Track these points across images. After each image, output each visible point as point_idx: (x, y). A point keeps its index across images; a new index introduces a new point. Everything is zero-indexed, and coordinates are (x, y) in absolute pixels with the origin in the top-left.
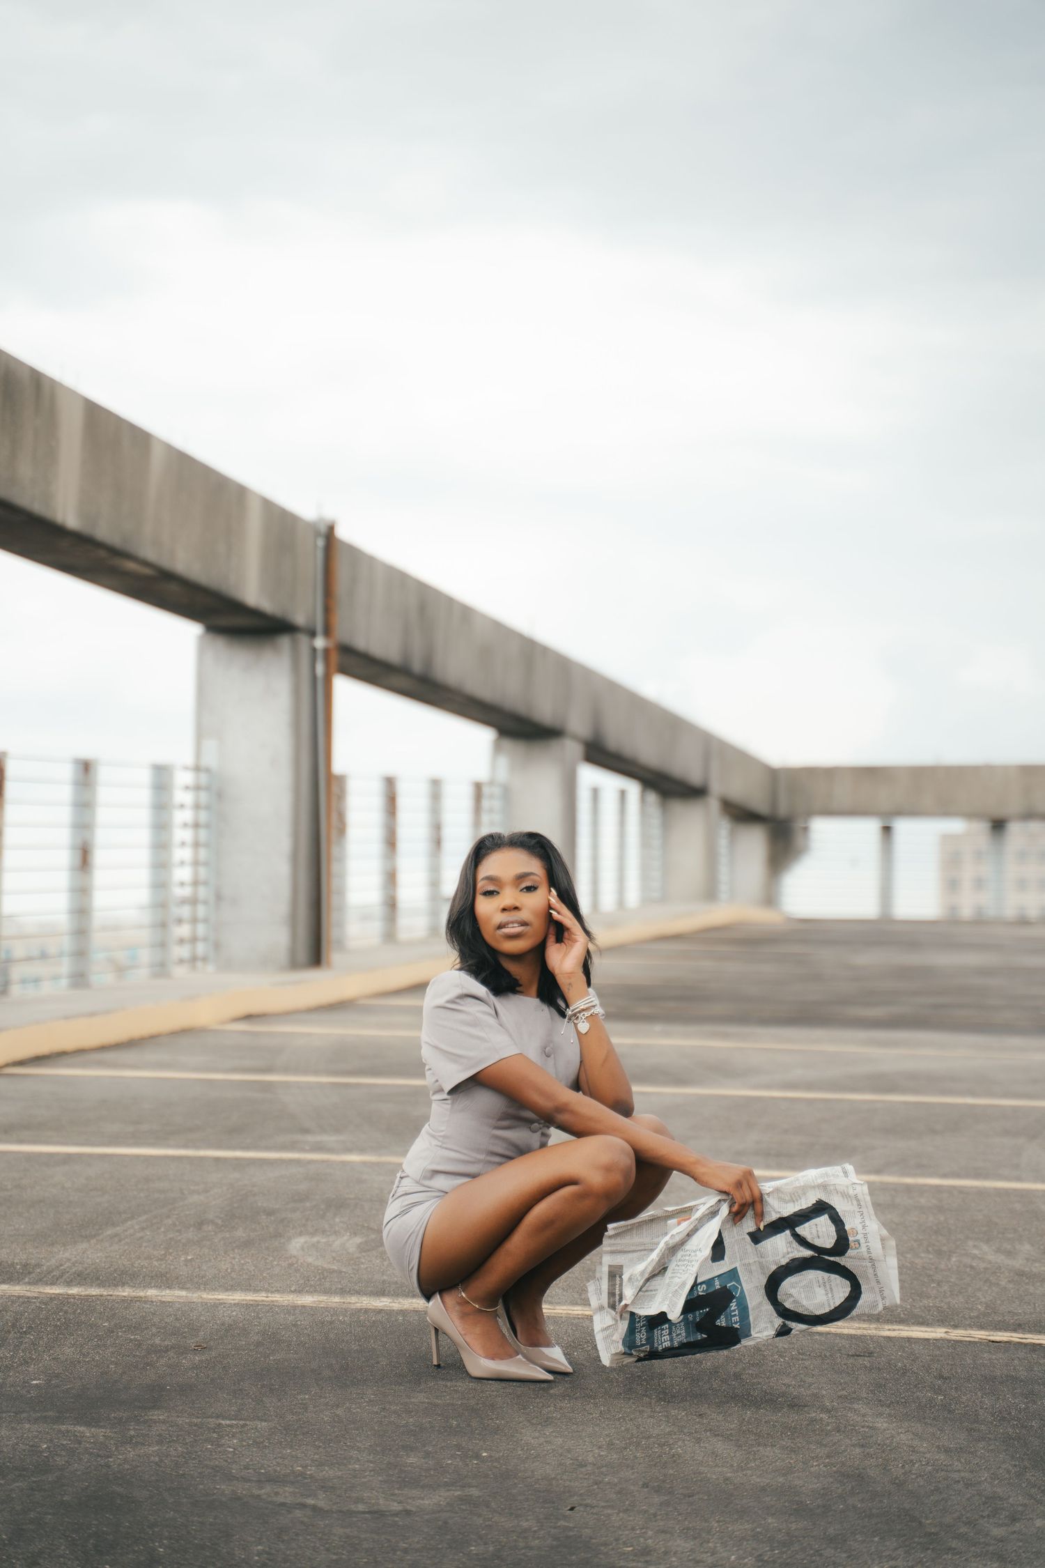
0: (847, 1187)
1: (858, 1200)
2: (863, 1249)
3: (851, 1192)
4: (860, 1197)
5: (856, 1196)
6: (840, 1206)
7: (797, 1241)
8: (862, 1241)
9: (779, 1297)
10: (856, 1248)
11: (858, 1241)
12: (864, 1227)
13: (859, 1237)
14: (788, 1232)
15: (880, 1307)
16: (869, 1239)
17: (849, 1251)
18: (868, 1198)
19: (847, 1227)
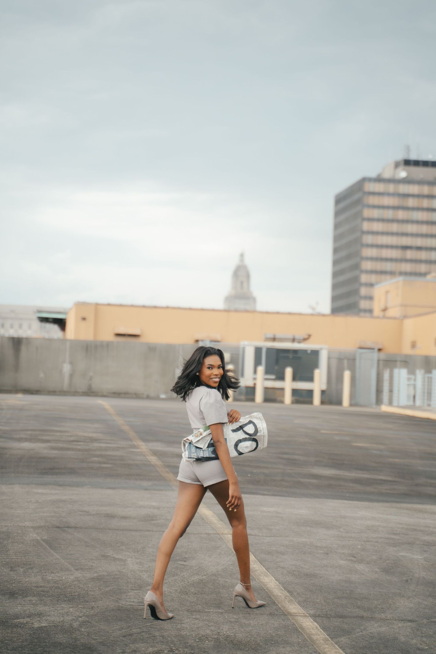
0: (257, 415)
1: (260, 419)
2: (262, 432)
3: (258, 417)
4: (260, 417)
5: (259, 417)
6: (255, 421)
7: (244, 433)
8: (262, 430)
9: (238, 448)
10: (260, 433)
11: (261, 430)
12: (262, 426)
13: (261, 429)
14: (241, 430)
15: (262, 448)
16: (264, 430)
17: (258, 434)
18: (262, 417)
19: (258, 427)
